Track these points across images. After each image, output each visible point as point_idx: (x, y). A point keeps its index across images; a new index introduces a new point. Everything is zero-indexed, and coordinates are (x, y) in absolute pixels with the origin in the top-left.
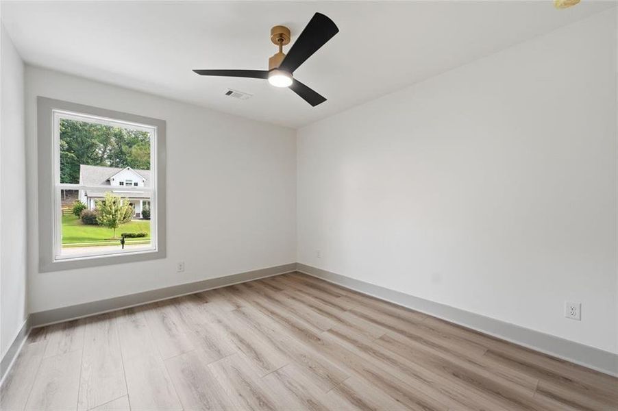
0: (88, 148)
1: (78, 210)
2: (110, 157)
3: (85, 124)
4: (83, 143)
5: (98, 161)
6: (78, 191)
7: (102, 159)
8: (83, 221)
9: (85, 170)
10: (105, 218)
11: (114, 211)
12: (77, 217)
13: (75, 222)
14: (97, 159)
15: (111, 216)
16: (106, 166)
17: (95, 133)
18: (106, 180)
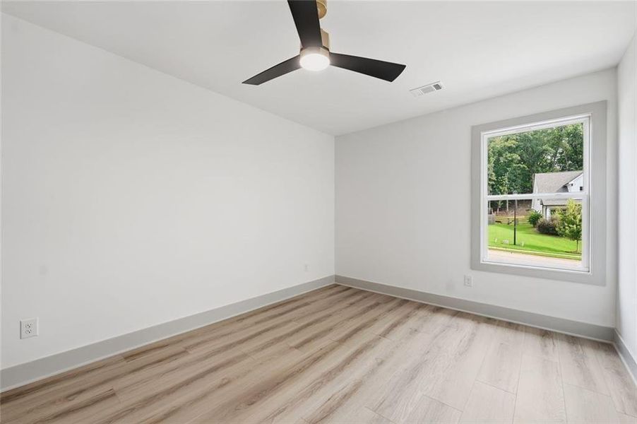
0: (538, 156)
1: (534, 220)
2: (560, 161)
3: (536, 132)
4: (534, 152)
5: (548, 168)
6: (531, 200)
7: (551, 165)
8: (539, 230)
9: (539, 179)
10: (567, 227)
11: (578, 221)
12: (532, 225)
13: (531, 230)
14: (546, 166)
15: (575, 226)
16: (557, 171)
17: (545, 139)
18: (562, 186)
